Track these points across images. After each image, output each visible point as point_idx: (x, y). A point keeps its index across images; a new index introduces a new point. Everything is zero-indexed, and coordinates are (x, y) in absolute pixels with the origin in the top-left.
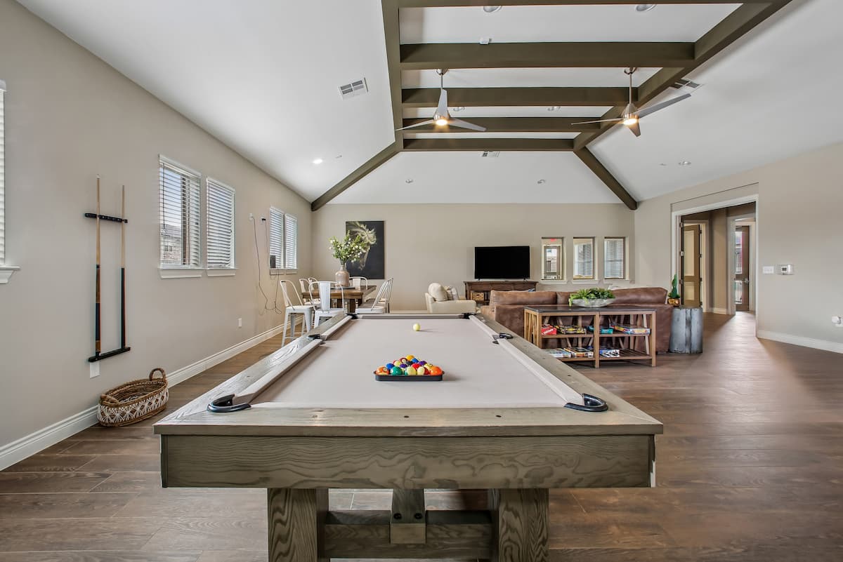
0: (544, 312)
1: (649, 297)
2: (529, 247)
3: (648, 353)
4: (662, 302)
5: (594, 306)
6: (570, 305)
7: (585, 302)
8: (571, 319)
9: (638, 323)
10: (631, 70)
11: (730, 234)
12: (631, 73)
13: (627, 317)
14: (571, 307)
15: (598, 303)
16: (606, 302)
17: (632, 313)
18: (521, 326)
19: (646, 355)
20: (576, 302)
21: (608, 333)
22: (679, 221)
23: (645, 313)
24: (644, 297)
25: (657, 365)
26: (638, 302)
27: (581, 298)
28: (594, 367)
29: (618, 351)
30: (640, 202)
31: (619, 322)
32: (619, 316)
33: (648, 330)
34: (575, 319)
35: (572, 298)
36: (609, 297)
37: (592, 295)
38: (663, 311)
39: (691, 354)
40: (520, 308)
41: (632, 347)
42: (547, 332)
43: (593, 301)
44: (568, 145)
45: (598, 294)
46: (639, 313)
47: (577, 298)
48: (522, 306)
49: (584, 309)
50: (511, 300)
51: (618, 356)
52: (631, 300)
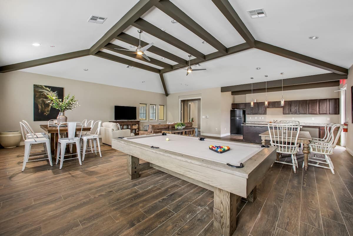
2: (136, 107)
6: (176, 129)
30: (169, 94)
44: (158, 71)
49: (179, 130)
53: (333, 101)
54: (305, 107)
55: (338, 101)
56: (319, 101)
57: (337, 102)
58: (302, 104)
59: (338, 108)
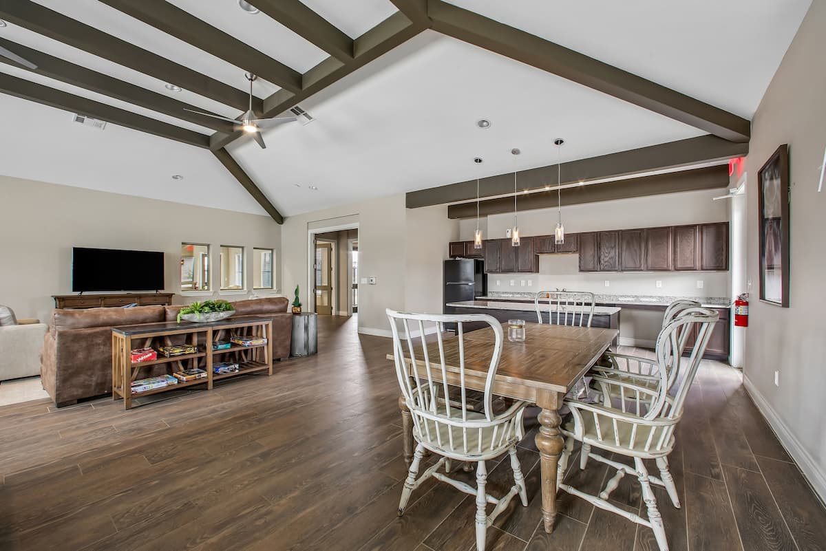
0: (134, 333)
1: (271, 307)
2: (163, 253)
3: (266, 363)
4: (284, 310)
5: (209, 321)
6: (179, 321)
7: (197, 317)
8: (185, 337)
9: (259, 333)
10: (252, 77)
11: (349, 252)
12: (252, 80)
13: (250, 328)
14: (180, 324)
15: (213, 317)
16: (223, 315)
17: (254, 324)
18: (107, 355)
19: (265, 365)
20: (186, 317)
21: (224, 348)
22: (313, 238)
23: (264, 323)
24: (267, 307)
25: (274, 373)
26: (261, 312)
27: (193, 312)
28: (207, 389)
29: (237, 366)
30: (285, 218)
31: (242, 335)
32: (242, 328)
33: (266, 341)
34: (189, 338)
35: (182, 312)
36: (227, 309)
37: (207, 309)
38: (284, 319)
39: (308, 355)
40: (106, 331)
41: (254, 359)
42: (142, 358)
43: (208, 315)
44: (204, 141)
45: (214, 307)
46: (259, 323)
47: (188, 313)
48: (108, 328)
49: (196, 325)
50: (88, 321)
51: (237, 371)
52: (252, 311)
53: (712, 230)
54: (635, 251)
55: (724, 230)
56: (675, 230)
57: (721, 231)
58: (628, 243)
59: (724, 253)
